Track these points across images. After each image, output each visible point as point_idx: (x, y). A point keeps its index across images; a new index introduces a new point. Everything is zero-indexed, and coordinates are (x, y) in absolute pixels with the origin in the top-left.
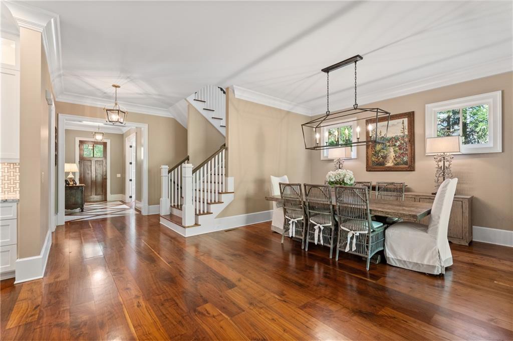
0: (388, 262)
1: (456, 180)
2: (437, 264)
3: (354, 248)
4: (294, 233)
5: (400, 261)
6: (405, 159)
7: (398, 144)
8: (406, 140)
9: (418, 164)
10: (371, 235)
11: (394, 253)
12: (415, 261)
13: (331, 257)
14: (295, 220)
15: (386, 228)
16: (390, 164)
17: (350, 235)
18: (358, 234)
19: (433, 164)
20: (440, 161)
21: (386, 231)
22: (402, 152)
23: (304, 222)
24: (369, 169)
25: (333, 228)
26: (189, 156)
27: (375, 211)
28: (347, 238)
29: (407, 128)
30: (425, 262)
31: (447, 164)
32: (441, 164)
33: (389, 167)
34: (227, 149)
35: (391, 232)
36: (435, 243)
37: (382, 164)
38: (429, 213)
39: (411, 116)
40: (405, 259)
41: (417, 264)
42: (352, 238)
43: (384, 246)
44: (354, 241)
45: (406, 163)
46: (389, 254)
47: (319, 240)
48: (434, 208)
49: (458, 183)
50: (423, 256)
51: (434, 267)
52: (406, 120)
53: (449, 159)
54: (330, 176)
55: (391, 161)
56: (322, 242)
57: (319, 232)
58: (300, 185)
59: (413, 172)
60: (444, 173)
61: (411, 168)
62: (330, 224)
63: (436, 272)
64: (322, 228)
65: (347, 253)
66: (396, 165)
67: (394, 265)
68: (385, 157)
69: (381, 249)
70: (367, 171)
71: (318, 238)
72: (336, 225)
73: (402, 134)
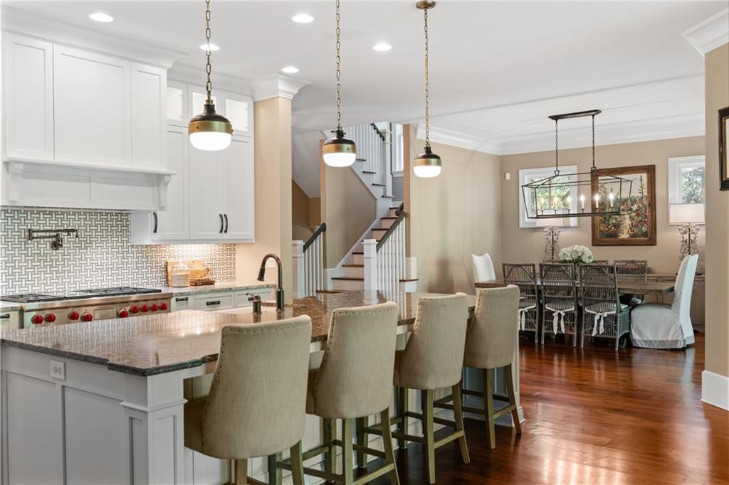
0: (634, 345)
1: (696, 256)
2: (680, 338)
3: (602, 330)
4: (523, 326)
5: (645, 341)
6: (644, 229)
7: (635, 207)
8: (646, 202)
9: (660, 236)
10: (619, 315)
11: (640, 334)
12: (660, 339)
13: (575, 345)
14: (526, 309)
15: (631, 310)
16: (624, 235)
17: (597, 318)
18: (605, 315)
19: (677, 237)
20: (685, 233)
21: (632, 312)
22: (640, 219)
23: (537, 310)
24: (596, 242)
25: (576, 314)
26: (324, 224)
27: (623, 289)
28: (594, 322)
29: (646, 187)
30: (670, 338)
31: (692, 237)
32: (686, 236)
33: (623, 240)
34: (407, 216)
35: (637, 313)
36: (678, 318)
37: (614, 235)
38: (672, 289)
39: (650, 170)
40: (651, 338)
41: (662, 341)
42: (599, 321)
43: (630, 329)
44: (602, 322)
45: (645, 235)
46: (635, 336)
47: (559, 329)
48: (676, 285)
49: (698, 260)
50: (667, 333)
51: (677, 341)
52: (645, 176)
53: (694, 230)
54: (564, 254)
55: (625, 231)
56: (563, 330)
57: (559, 319)
58: (534, 265)
59: (654, 247)
60: (689, 247)
61: (651, 240)
62: (572, 309)
63: (680, 346)
64: (563, 314)
65: (595, 337)
66: (632, 236)
67: (640, 346)
68: (617, 226)
69: (628, 331)
70: (593, 245)
71: (558, 326)
72: (580, 309)
73: (640, 195)
